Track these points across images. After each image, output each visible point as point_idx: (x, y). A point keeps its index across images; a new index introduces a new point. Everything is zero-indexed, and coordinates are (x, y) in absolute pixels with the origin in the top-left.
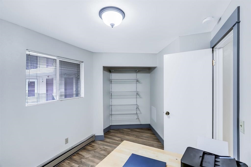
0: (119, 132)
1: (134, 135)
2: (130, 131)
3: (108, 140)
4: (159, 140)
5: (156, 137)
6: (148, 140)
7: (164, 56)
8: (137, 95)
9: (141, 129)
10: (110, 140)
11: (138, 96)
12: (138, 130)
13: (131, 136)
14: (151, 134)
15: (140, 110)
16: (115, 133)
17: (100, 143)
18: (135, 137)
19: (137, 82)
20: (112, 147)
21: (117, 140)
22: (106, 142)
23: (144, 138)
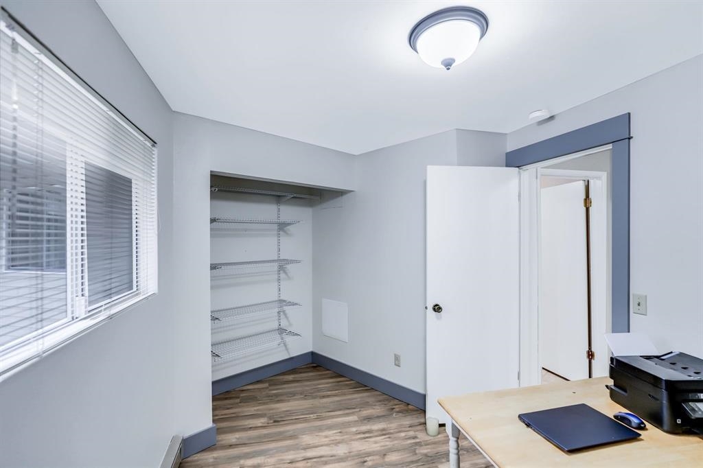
0: (238, 400)
1: (294, 394)
2: (270, 385)
3: (232, 438)
4: (366, 386)
5: (352, 380)
6: (344, 394)
7: (429, 167)
8: (281, 272)
9: (293, 371)
10: (237, 435)
11: (283, 275)
12: (290, 377)
13: (289, 401)
14: (331, 378)
15: (288, 316)
16: (228, 409)
17: (211, 460)
18: (302, 399)
19: (281, 233)
20: (271, 452)
21: (260, 425)
22: (231, 446)
23: (329, 393)
